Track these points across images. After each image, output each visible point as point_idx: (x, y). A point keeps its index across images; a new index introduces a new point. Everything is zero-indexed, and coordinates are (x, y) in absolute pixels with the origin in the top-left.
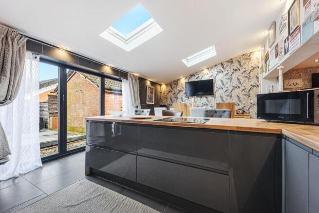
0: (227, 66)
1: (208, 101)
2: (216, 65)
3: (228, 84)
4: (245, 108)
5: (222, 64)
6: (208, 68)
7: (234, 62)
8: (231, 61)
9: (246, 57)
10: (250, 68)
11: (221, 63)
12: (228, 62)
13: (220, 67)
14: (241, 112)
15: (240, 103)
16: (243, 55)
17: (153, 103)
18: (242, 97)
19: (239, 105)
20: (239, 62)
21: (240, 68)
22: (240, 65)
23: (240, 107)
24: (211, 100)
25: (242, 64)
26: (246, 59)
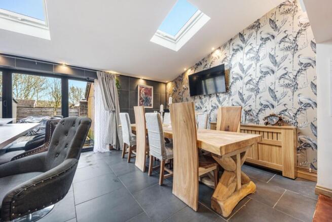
0: (250, 35)
1: (219, 101)
2: (231, 40)
3: (252, 69)
4: (286, 113)
5: (241, 35)
6: (220, 48)
7: (262, 25)
8: (256, 26)
9: (287, 8)
10: (297, 29)
11: (240, 33)
12: (252, 27)
13: (238, 41)
14: (275, 120)
15: (275, 103)
16: (281, 5)
17: (152, 107)
18: (279, 91)
19: (273, 107)
20: (272, 21)
21: (275, 33)
22: (275, 28)
23: (276, 111)
24: (224, 99)
25: (278, 24)
26: (288, 12)
